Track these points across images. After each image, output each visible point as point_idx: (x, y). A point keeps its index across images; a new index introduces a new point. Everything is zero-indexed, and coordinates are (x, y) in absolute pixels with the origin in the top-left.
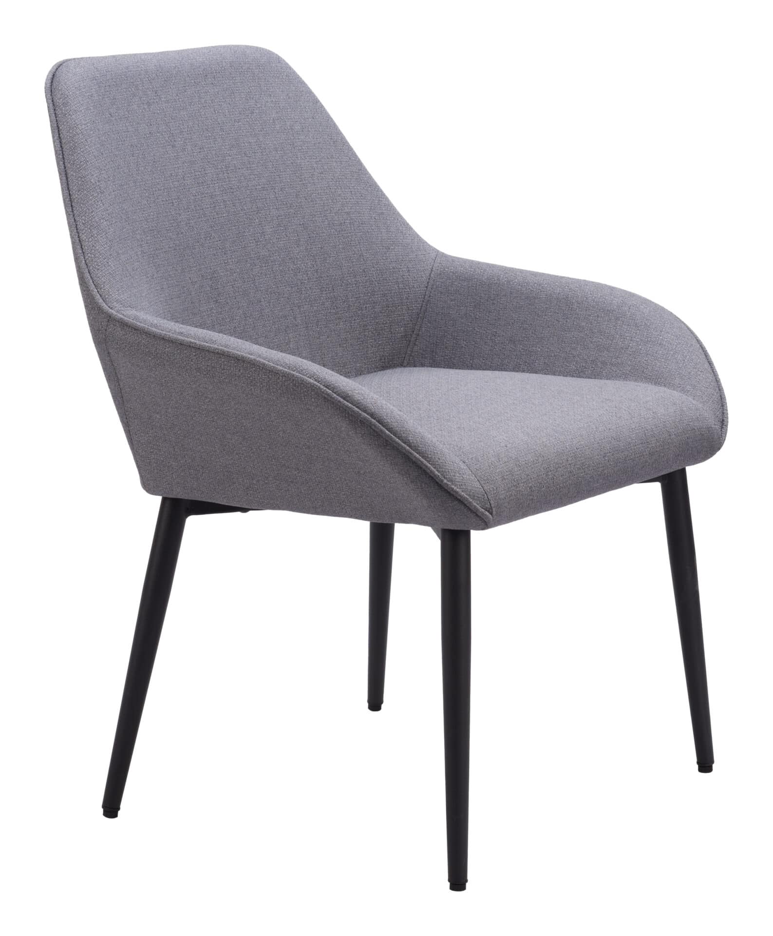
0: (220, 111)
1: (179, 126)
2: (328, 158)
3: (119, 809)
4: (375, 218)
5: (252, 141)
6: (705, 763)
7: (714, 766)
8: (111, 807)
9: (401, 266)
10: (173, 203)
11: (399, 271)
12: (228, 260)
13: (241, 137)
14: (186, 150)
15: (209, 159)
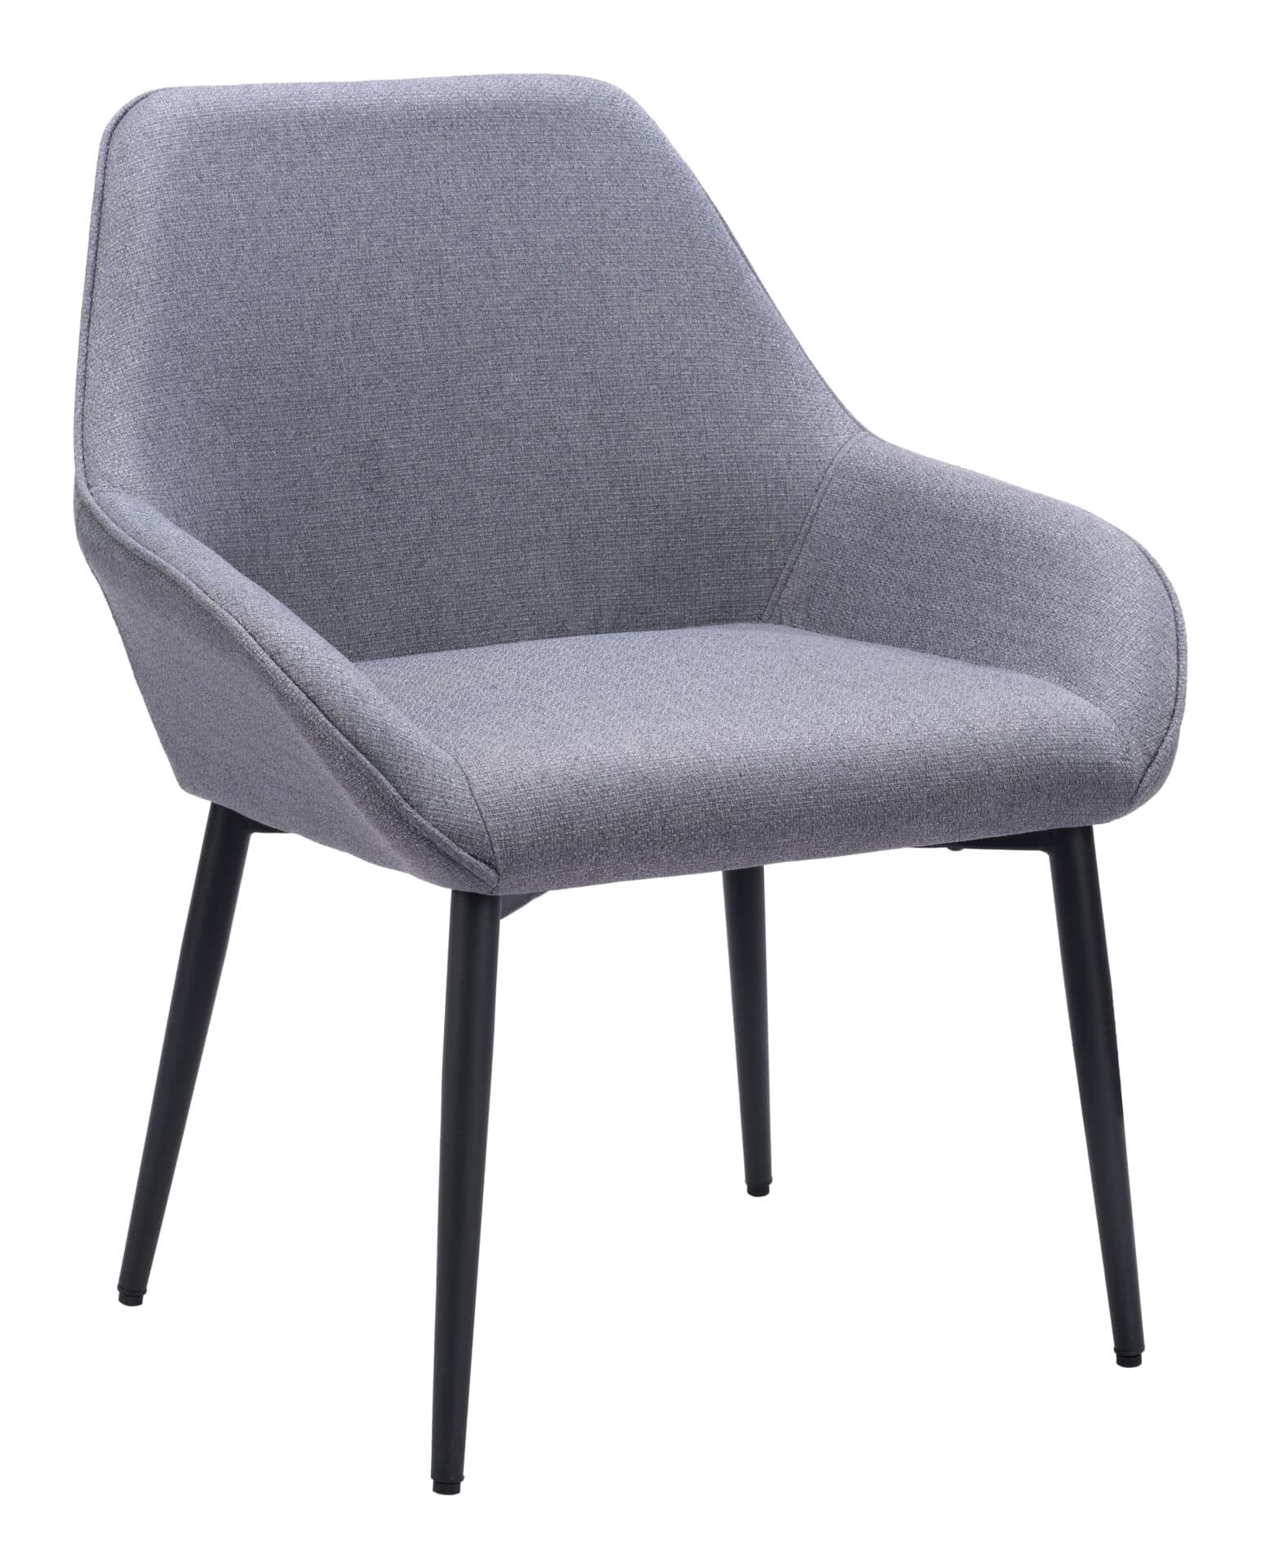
0: (450, 181)
1: (349, 202)
2: (670, 266)
3: (144, 1291)
4: (745, 371)
5: (510, 232)
6: (1129, 1350)
7: (1144, 1355)
8: (132, 1289)
9: (776, 452)
10: (302, 325)
11: (772, 462)
12: (410, 423)
13: (487, 224)
14: (356, 241)
15: (405, 258)
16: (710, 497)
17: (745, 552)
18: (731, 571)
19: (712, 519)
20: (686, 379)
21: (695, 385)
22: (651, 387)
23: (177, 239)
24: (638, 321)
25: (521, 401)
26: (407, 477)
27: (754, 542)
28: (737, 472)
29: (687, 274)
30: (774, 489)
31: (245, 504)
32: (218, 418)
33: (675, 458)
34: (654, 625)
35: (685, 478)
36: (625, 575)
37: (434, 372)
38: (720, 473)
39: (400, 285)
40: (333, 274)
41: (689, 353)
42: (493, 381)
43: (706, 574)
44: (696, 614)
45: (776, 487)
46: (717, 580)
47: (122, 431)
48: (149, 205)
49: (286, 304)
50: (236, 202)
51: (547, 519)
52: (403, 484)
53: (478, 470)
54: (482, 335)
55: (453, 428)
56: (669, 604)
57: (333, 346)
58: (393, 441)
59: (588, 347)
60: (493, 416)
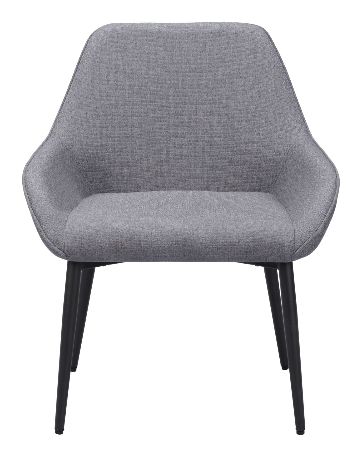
6: (300, 429)
9: (279, 141)
11: (277, 144)
16: (258, 153)
17: (266, 171)
18: (262, 176)
19: (258, 160)
20: (256, 117)
21: (259, 119)
22: (245, 119)
23: (97, 66)
24: (244, 98)
25: (202, 120)
26: (161, 140)
27: (269, 168)
28: (267, 146)
29: (264, 85)
30: (276, 152)
31: (102, 144)
32: (98, 119)
33: (249, 140)
34: (237, 190)
35: (251, 147)
36: (229, 175)
37: (175, 110)
38: (261, 146)
39: (168, 83)
40: (147, 79)
41: (259, 109)
42: (194, 113)
43: (255, 176)
44: (251, 188)
45: (277, 151)
46: (258, 179)
47: (64, 121)
48: (91, 56)
49: (129, 87)
50: (120, 57)
51: (205, 156)
52: (159, 142)
53: (185, 140)
54: (193, 100)
55: (179, 127)
56: (242, 184)
57: (143, 100)
58: (158, 129)
59: (227, 105)
60: (192, 124)
